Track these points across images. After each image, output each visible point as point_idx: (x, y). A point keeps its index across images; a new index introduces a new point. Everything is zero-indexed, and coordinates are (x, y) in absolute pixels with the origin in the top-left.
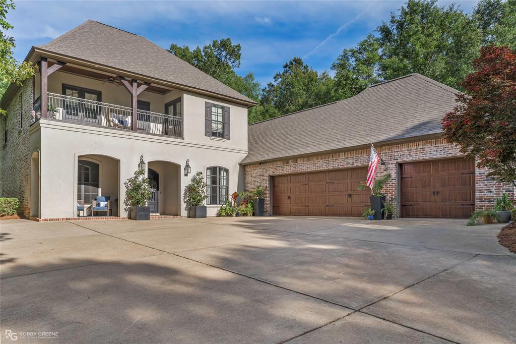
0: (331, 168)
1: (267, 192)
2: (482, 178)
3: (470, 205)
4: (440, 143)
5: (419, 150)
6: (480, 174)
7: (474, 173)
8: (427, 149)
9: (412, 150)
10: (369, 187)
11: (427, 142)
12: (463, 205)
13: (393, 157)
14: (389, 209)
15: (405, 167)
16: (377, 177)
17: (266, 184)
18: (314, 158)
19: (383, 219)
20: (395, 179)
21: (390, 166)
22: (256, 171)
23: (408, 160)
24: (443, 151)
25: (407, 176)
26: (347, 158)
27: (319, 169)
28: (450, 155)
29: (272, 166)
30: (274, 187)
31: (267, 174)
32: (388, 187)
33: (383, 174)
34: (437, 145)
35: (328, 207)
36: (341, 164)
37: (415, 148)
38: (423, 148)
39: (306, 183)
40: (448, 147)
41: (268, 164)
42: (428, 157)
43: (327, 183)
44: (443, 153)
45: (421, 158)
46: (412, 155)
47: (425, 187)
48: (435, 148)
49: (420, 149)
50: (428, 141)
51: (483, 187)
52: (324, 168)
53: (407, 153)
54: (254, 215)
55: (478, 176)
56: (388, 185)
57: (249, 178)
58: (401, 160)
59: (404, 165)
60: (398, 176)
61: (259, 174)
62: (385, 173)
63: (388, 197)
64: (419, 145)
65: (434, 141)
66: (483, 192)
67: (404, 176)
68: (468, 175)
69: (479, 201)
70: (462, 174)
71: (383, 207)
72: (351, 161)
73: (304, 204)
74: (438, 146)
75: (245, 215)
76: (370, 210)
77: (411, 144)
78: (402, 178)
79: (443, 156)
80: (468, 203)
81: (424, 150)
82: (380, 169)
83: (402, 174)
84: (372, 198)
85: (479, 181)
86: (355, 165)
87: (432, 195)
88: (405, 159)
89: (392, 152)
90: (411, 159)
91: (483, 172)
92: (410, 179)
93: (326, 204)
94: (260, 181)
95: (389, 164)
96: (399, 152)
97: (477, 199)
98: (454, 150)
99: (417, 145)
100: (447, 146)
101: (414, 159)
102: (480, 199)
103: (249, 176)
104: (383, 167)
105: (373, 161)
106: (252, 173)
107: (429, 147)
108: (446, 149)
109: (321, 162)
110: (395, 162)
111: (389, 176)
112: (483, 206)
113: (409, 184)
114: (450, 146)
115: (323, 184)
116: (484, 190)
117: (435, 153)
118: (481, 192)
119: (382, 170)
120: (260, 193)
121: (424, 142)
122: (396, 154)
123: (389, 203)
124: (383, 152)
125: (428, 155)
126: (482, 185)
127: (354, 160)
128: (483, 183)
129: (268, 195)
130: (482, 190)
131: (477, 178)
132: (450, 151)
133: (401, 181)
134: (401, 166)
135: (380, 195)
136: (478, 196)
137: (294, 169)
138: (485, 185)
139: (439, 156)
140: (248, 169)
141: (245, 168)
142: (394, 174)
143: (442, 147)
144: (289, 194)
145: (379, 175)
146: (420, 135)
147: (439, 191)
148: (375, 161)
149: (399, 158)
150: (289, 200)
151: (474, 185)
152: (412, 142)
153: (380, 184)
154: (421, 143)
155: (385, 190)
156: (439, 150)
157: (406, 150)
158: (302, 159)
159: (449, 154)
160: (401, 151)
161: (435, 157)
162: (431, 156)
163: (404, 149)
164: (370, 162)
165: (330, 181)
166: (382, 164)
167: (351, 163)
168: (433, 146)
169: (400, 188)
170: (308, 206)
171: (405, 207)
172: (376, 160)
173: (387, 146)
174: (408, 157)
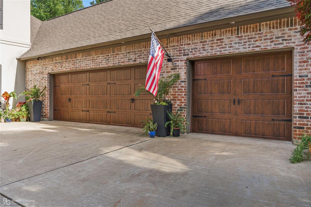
0: (111, 65)
1: (47, 93)
2: (303, 83)
3: (283, 120)
4: (244, 32)
5: (215, 41)
6: (300, 76)
7: (291, 75)
8: (226, 41)
9: (206, 42)
10: (148, 91)
11: (226, 31)
12: (273, 120)
13: (183, 51)
14: (176, 123)
15: (199, 65)
16: (163, 77)
17: (46, 83)
18: (93, 53)
19: (168, 135)
20: (185, 82)
21: (178, 63)
22: (37, 67)
23: (201, 55)
24: (248, 43)
25: (200, 77)
26: (129, 53)
27: (98, 67)
28: (258, 49)
29: (51, 62)
30: (55, 86)
31: (46, 72)
32: (176, 92)
33: (170, 74)
34: (240, 35)
35: (109, 113)
36: (122, 60)
37: (211, 39)
38: (220, 39)
39: (87, 83)
40: (255, 38)
41: (47, 60)
42: (227, 51)
43: (108, 84)
44: (247, 46)
45: (218, 53)
46: (206, 49)
47: (223, 92)
48: (237, 39)
49: (217, 40)
50: (228, 29)
51: (304, 97)
52: (104, 65)
53: (200, 46)
54: (28, 119)
55: (297, 80)
56: (177, 89)
57: (29, 77)
58: (192, 56)
59: (196, 63)
60: (189, 77)
61: (38, 71)
62: (173, 73)
63: (176, 105)
64: (215, 35)
65: (235, 30)
66: (305, 104)
67: (196, 78)
68: (281, 78)
69: (299, 117)
70: (273, 76)
71: (168, 119)
72: (132, 56)
73: (84, 109)
74: (241, 37)
75: (17, 119)
76: (151, 123)
77: (205, 34)
78: (194, 80)
79: (247, 50)
80: (281, 119)
81: (222, 42)
82: (167, 67)
83: (193, 75)
84: (154, 107)
85: (300, 87)
86: (138, 62)
87: (232, 104)
88: (198, 54)
89: (182, 45)
90: (204, 54)
91: (306, 74)
92: (203, 82)
93: (107, 110)
94: (40, 80)
95: (178, 61)
96: (190, 44)
97: (296, 114)
98: (263, 41)
99: (212, 35)
100: (254, 36)
101: (209, 54)
102: (300, 114)
103: (30, 73)
104: (170, 64)
105: (155, 55)
106: (32, 70)
107: (229, 38)
108: (252, 40)
109: (101, 57)
110: (185, 58)
111: (178, 76)
112: (304, 124)
113: (203, 88)
114: (257, 36)
115: (105, 85)
116: (307, 100)
117: (237, 46)
118: (301, 104)
119: (169, 69)
120: (36, 94)
121: (222, 30)
122: (186, 47)
123: (177, 113)
124: (171, 45)
125: (227, 48)
126: (304, 93)
127: (137, 55)
128: (305, 90)
129: (47, 96)
130: (303, 100)
131: (296, 82)
132: (258, 43)
133: (193, 84)
134: (192, 63)
135: (164, 104)
136: (298, 109)
137: (73, 66)
138: (308, 94)
139: (242, 50)
140: (29, 65)
141: (25, 65)
142: (183, 73)
143: (247, 38)
144: (69, 96)
145: (165, 75)
146: (217, 19)
147: (240, 98)
148: (158, 55)
149: (189, 53)
150: (70, 103)
151: (291, 94)
152: (207, 31)
153: (164, 87)
154: (218, 32)
155: (173, 95)
156: (243, 41)
157: (199, 41)
158: (81, 54)
159: (257, 47)
160: (193, 44)
161: (237, 51)
162: (232, 51)
163: (196, 41)
164: (150, 57)
165: (112, 82)
166: (169, 60)
167: (133, 59)
168: (234, 36)
169: (191, 93)
170: (88, 111)
171: (197, 118)
172: (160, 54)
173: (176, 36)
174: (202, 51)
